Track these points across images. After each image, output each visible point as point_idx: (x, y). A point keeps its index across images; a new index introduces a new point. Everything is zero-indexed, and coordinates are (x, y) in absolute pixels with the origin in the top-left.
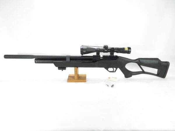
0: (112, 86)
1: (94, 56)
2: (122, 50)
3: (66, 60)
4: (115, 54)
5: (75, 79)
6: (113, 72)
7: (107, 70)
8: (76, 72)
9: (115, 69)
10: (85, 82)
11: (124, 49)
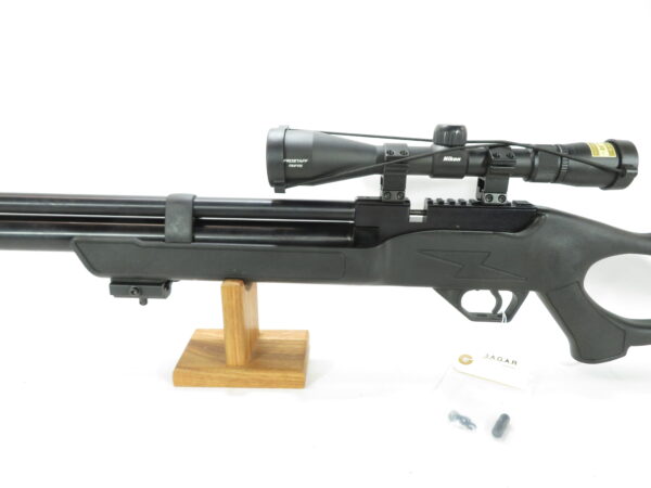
0: (501, 427)
1: (363, 203)
2: (568, 164)
3: (162, 230)
4: (519, 190)
5: (230, 361)
6: (495, 317)
7: (456, 303)
8: (235, 312)
9: (507, 296)
10: (300, 384)
11: (582, 150)
